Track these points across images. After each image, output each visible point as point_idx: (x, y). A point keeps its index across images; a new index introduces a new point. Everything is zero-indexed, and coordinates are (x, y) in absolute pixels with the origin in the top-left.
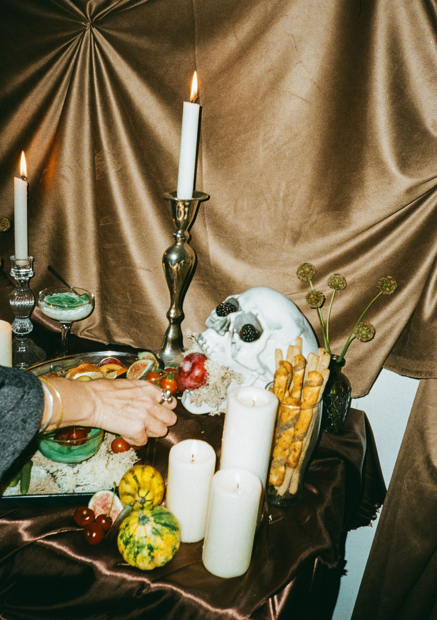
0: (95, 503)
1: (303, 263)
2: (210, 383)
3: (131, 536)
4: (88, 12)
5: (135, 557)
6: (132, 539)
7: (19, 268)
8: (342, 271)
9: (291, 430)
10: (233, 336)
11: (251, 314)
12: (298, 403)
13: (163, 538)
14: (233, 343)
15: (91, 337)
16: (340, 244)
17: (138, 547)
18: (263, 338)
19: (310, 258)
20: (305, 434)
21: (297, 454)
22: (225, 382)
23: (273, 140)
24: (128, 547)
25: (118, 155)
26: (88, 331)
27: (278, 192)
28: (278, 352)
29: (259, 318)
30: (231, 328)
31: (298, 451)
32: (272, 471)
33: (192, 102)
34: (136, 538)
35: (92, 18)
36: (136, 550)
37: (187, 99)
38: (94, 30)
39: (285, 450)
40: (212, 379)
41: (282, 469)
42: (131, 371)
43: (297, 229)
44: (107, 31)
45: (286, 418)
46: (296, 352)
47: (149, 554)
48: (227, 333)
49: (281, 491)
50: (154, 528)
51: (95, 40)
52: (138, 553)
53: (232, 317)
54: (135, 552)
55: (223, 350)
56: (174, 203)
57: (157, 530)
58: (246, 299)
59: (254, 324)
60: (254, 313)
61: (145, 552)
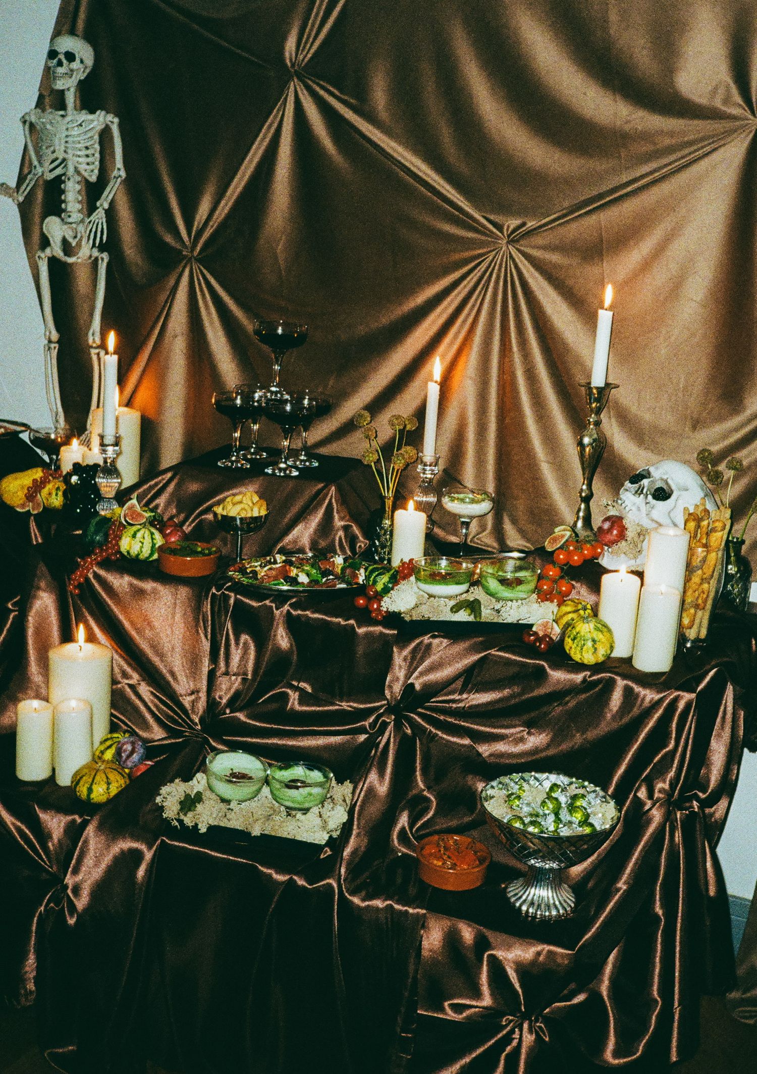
0: (537, 629)
1: (701, 449)
2: (628, 539)
4: (505, 233)
5: (582, 649)
7: (425, 465)
8: (739, 455)
9: (700, 572)
10: (646, 497)
11: (662, 479)
12: (705, 546)
14: (647, 503)
15: (481, 545)
16: (736, 430)
18: (673, 497)
19: (710, 444)
20: (712, 576)
21: (705, 596)
22: (642, 537)
23: (673, 338)
25: (526, 355)
26: (477, 539)
27: (678, 384)
28: (686, 509)
29: (670, 481)
30: (645, 491)
31: (706, 593)
32: (684, 615)
33: (606, 310)
34: (582, 634)
35: (509, 236)
38: (510, 247)
39: (695, 591)
40: (630, 534)
41: (692, 611)
42: (549, 542)
43: (695, 416)
44: (522, 248)
45: (696, 562)
46: (701, 508)
47: (593, 646)
48: (642, 495)
49: (692, 634)
50: (596, 626)
51: (511, 256)
52: (584, 645)
53: (645, 482)
55: (639, 509)
56: (590, 389)
57: (598, 627)
58: (657, 468)
59: (665, 487)
60: (665, 477)
61: (590, 644)
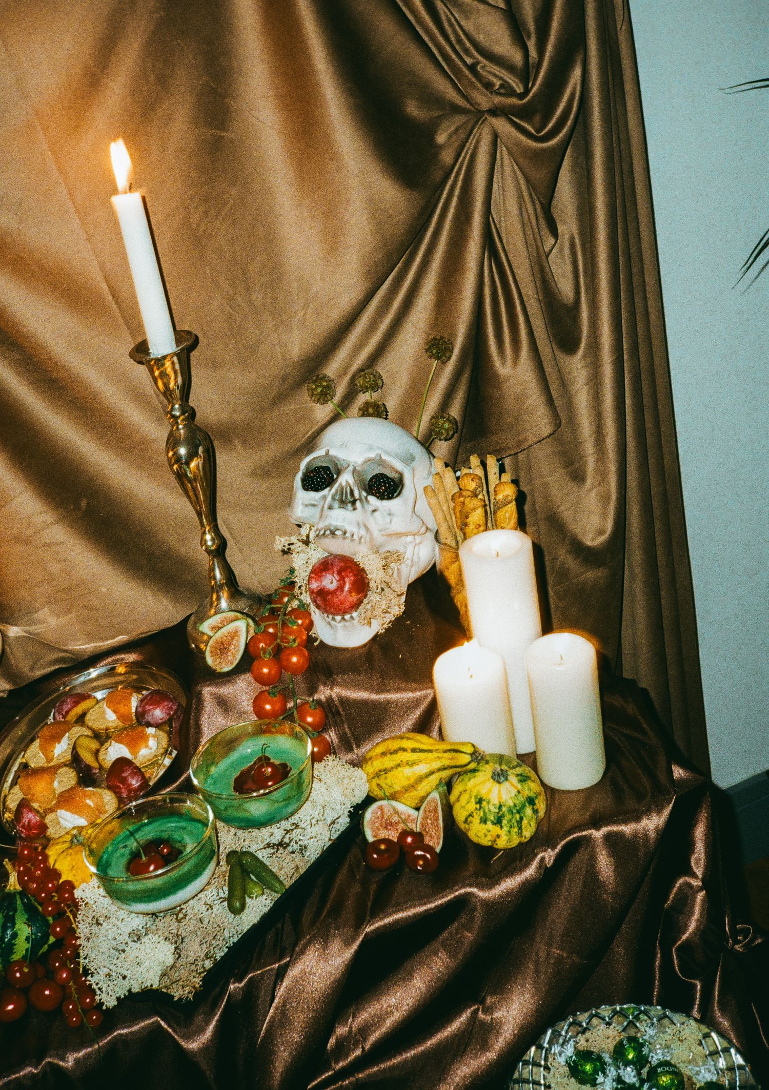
0: (373, 831)
3: (500, 807)
6: (504, 809)
13: (533, 779)
14: (374, 511)
17: (518, 812)
24: (504, 822)
30: (357, 495)
33: (126, 193)
36: (518, 816)
37: (115, 191)
48: (357, 504)
50: (517, 775)
53: (348, 478)
54: (517, 821)
57: (521, 775)
